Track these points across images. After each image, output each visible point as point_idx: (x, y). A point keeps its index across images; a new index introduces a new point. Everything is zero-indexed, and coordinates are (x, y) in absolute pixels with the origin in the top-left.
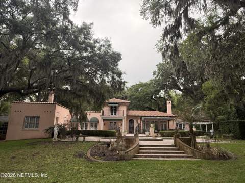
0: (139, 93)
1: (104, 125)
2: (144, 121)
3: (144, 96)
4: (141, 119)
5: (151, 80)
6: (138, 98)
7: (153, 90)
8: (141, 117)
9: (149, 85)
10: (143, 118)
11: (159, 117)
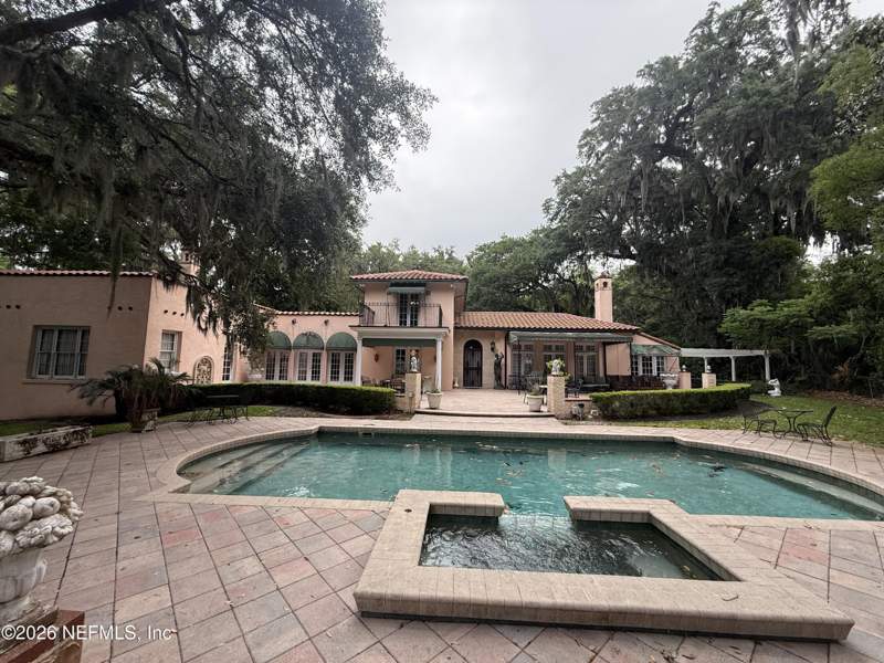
0: (503, 266)
1: (377, 358)
2: (517, 347)
3: (517, 271)
4: (507, 338)
5: (535, 232)
6: (498, 278)
7: (541, 253)
8: (506, 331)
9: (531, 243)
10: (513, 337)
11: (572, 330)
